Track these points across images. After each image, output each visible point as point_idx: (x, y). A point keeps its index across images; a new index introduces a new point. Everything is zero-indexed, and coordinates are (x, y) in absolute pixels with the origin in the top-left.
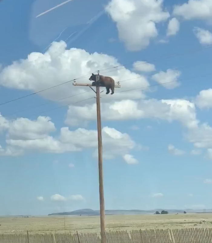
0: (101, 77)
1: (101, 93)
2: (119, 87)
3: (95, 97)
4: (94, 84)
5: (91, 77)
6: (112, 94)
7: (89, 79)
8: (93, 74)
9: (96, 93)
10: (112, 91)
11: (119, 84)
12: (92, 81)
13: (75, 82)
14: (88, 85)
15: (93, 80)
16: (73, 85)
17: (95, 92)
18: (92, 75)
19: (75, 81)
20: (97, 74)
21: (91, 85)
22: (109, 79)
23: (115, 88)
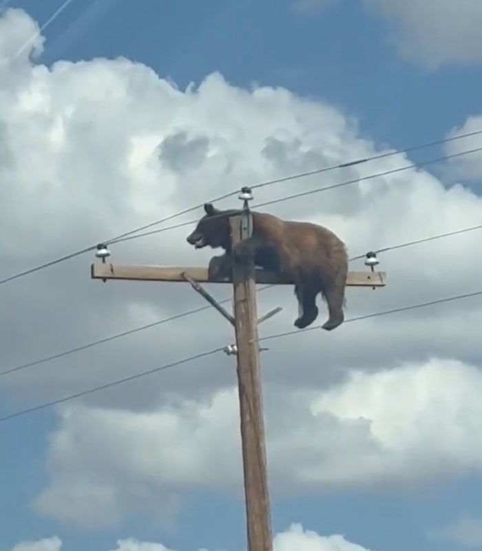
0: (261, 225)
1: (260, 321)
2: (374, 286)
3: (226, 350)
4: (218, 272)
5: (202, 226)
6: (329, 327)
7: (191, 240)
8: (208, 208)
9: (233, 322)
10: (331, 312)
11: (372, 265)
12: (208, 248)
13: (103, 257)
14: (182, 278)
15: (214, 246)
16: (93, 277)
17: (225, 315)
18: (204, 214)
19: (103, 251)
20: (239, 206)
21: (206, 277)
22: (312, 240)
23: (347, 290)
